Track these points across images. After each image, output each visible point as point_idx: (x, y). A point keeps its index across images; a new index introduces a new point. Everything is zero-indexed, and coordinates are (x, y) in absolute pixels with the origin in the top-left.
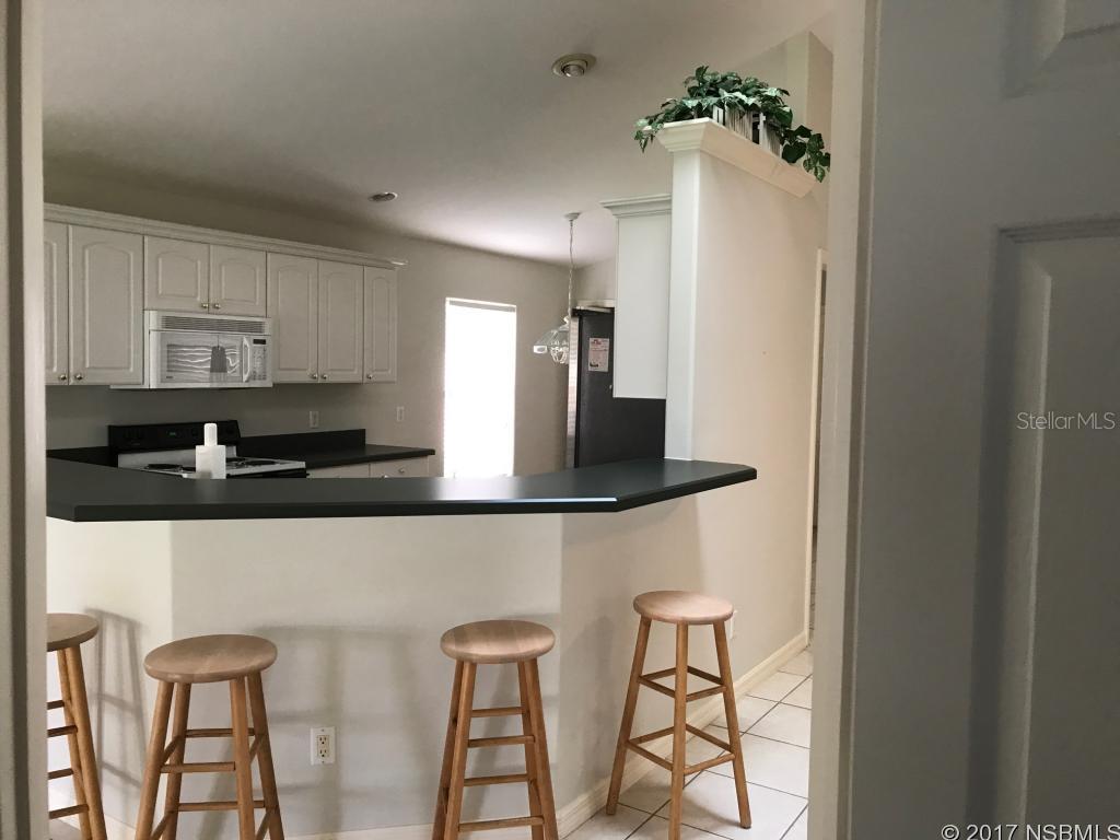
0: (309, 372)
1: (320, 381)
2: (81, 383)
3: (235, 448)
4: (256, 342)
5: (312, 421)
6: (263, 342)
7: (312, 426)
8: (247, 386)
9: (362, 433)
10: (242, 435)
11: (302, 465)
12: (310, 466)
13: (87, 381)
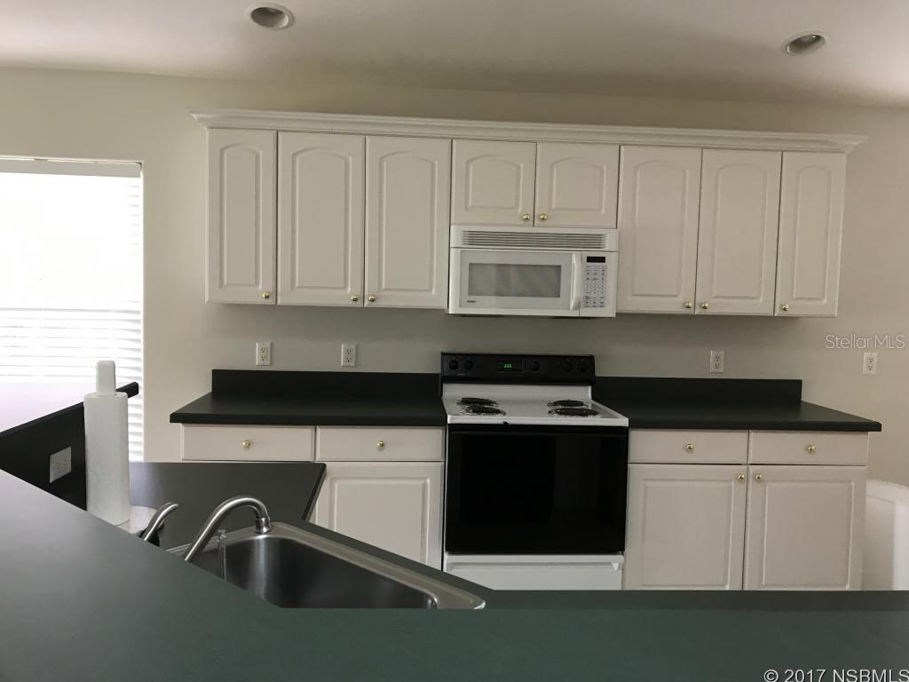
0: (680, 299)
1: (698, 311)
2: (374, 305)
3: (590, 388)
4: (590, 259)
5: (714, 363)
6: (602, 260)
7: (712, 369)
8: (575, 314)
9: (797, 385)
10: (597, 374)
11: (623, 421)
12: (635, 424)
13: (381, 303)
